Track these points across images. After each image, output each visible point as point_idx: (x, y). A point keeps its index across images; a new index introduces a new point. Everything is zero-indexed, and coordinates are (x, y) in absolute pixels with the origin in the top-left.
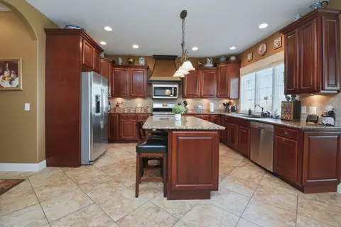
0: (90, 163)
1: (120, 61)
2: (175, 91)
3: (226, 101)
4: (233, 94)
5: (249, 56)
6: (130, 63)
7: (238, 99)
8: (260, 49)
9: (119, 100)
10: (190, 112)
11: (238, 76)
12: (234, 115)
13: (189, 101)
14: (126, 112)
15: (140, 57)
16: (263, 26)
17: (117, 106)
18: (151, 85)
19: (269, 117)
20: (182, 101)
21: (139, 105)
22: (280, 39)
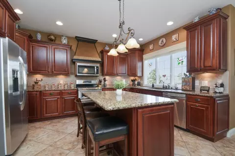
1: (39, 37)
2: (97, 70)
3: (132, 78)
5: (151, 47)
7: (141, 77)
8: (160, 42)
9: (38, 77)
11: (142, 60)
13: (107, 78)
14: (47, 89)
15: (63, 36)
16: (170, 23)
17: (36, 83)
20: (102, 78)
21: (62, 82)
22: (177, 34)
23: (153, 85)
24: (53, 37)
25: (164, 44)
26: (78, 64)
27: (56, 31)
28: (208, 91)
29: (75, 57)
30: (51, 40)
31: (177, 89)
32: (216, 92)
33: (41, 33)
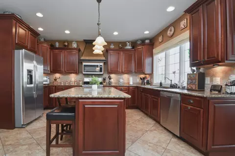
0: (23, 127)
1: (57, 45)
2: (101, 69)
3: (142, 76)
4: (147, 70)
5: (160, 39)
6: (65, 46)
7: (151, 74)
8: (169, 32)
9: (57, 75)
10: (113, 85)
11: (152, 55)
12: (148, 87)
14: (62, 84)
15: (73, 41)
16: (171, 9)
17: (55, 80)
18: (82, 63)
19: (176, 88)
21: (73, 79)
23: (161, 84)
24: (66, 44)
25: (173, 34)
26: (84, 64)
27: (68, 38)
29: (82, 58)
33: (59, 41)
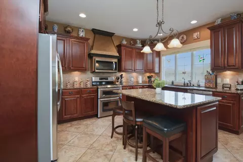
2: (116, 66)
3: (148, 74)
8: (180, 38)
11: (159, 56)
15: (80, 28)
22: (199, 33)
23: (173, 83)
25: (185, 41)
28: (230, 88)
29: (93, 52)
30: (69, 32)
31: (199, 86)
32: (237, 90)
